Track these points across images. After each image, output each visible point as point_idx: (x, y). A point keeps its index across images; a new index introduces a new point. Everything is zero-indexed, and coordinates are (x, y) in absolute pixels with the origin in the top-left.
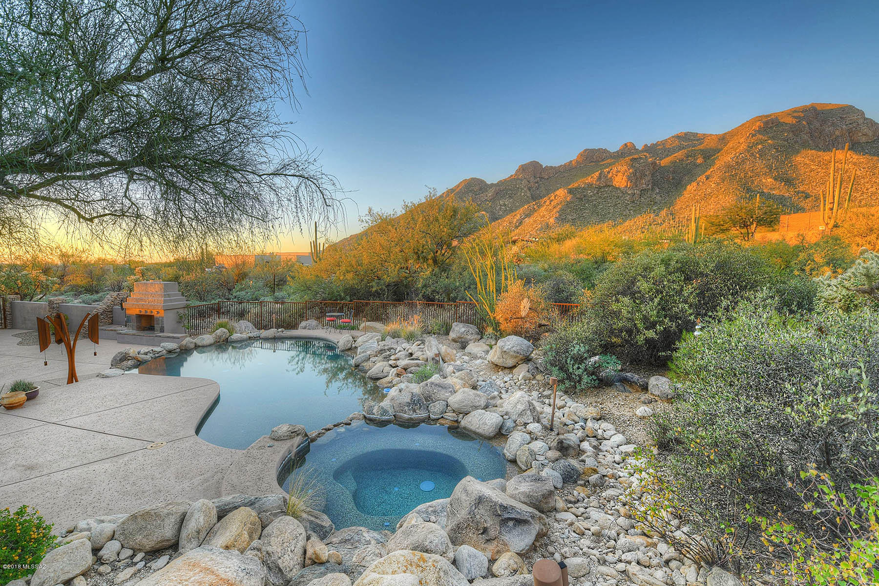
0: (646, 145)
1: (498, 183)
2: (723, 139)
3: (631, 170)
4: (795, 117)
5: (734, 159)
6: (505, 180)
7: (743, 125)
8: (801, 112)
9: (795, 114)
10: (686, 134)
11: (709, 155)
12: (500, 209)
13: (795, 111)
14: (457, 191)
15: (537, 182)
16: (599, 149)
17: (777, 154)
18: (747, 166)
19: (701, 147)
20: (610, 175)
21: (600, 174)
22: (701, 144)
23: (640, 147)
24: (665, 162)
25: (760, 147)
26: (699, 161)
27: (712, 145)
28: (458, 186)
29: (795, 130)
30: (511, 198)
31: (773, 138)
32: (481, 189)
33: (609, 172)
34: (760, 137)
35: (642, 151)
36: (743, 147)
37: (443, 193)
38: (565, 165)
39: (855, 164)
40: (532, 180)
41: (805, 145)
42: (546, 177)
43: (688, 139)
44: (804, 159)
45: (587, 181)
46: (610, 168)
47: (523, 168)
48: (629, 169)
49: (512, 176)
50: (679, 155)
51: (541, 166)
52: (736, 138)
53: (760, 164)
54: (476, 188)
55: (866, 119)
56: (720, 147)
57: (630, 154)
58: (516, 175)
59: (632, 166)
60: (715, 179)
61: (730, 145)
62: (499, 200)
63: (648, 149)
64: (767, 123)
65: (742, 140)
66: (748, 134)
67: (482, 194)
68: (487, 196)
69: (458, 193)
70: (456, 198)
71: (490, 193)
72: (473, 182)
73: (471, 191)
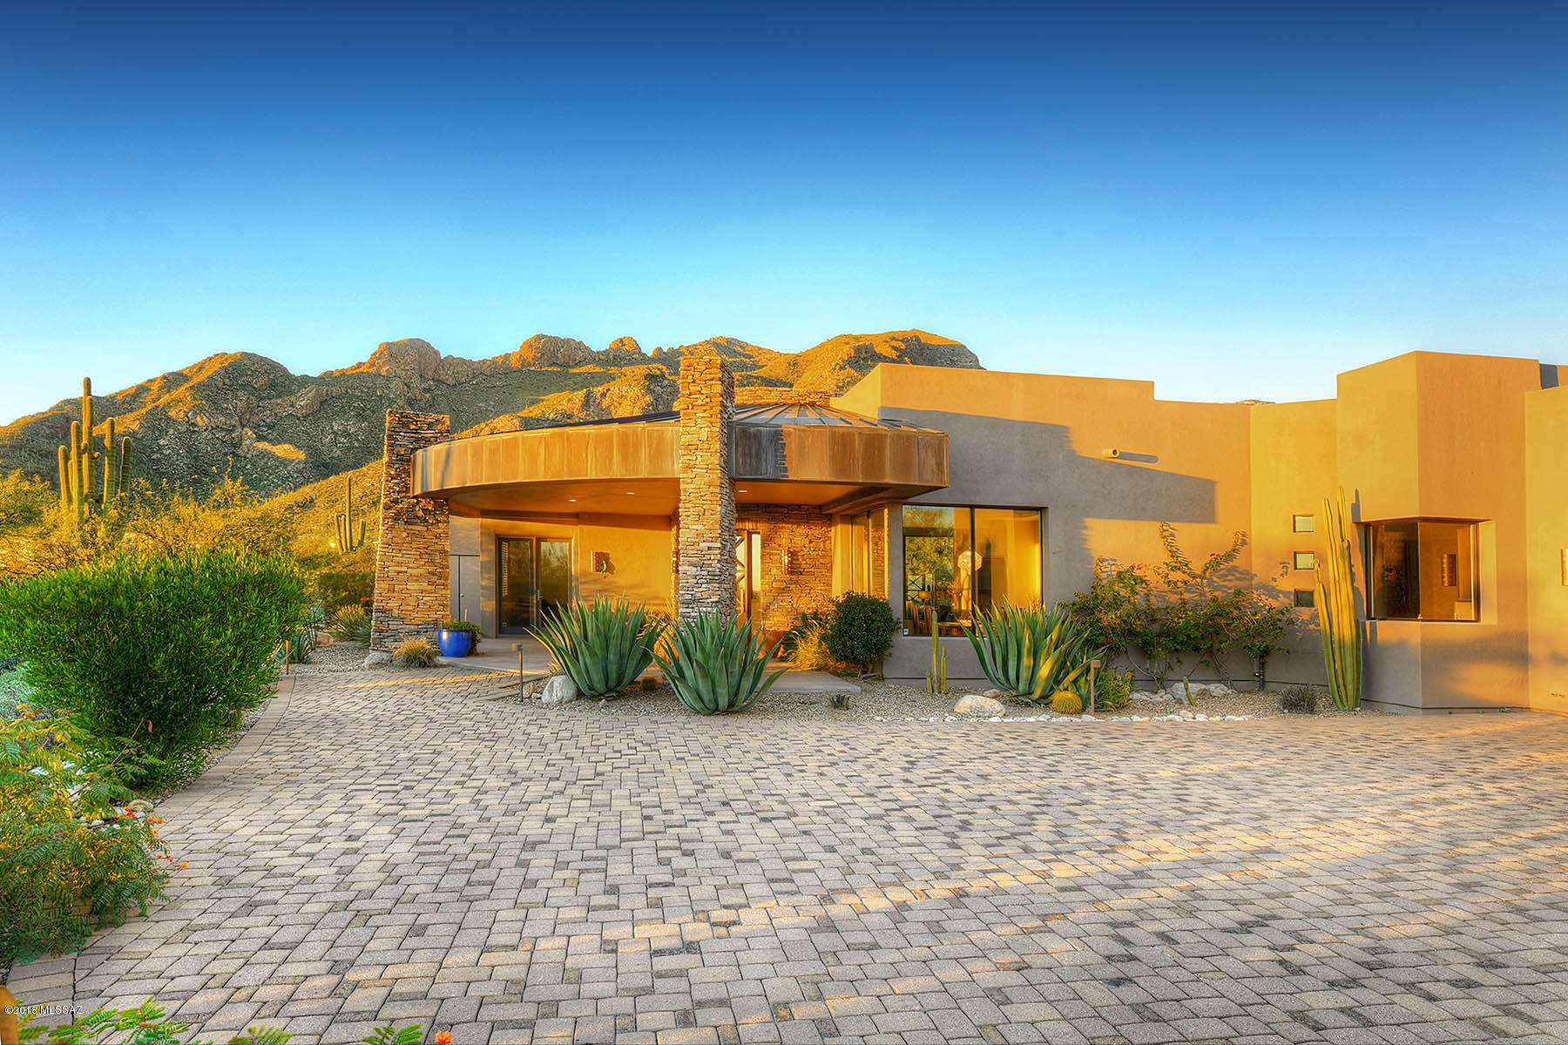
0: (660, 349)
1: (322, 378)
2: (796, 362)
3: (647, 398)
6: (343, 373)
7: (823, 345)
8: (902, 340)
9: (894, 343)
10: (730, 341)
12: (335, 443)
13: (893, 337)
14: (196, 380)
15: (428, 390)
16: (568, 341)
19: (760, 373)
20: (606, 403)
21: (588, 396)
22: (756, 365)
23: (648, 350)
27: (780, 371)
28: (200, 367)
30: (364, 419)
32: (272, 385)
33: (604, 395)
34: (851, 371)
35: (653, 360)
36: (828, 385)
37: (150, 381)
38: (494, 361)
40: (415, 381)
42: (451, 381)
43: (730, 349)
45: (559, 407)
46: (606, 386)
47: (391, 352)
48: (644, 396)
49: (359, 365)
51: (437, 353)
52: (814, 366)
54: (262, 380)
55: (980, 368)
56: (790, 378)
57: (635, 362)
58: (372, 365)
59: (650, 391)
61: (807, 375)
62: (330, 419)
63: (664, 357)
64: (858, 350)
65: (826, 373)
66: (834, 364)
67: (279, 401)
68: (292, 406)
69: (201, 387)
70: (195, 399)
71: (303, 401)
72: (249, 363)
73: (243, 387)
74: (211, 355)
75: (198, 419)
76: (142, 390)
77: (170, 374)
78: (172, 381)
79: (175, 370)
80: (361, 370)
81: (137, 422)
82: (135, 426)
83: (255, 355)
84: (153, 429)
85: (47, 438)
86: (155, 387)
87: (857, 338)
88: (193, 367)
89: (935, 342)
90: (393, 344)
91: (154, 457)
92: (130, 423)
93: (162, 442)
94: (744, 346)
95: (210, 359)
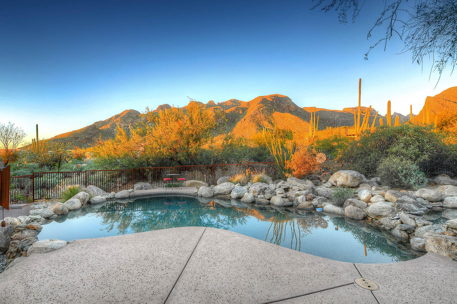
0: (219, 103)
2: (249, 104)
4: (271, 98)
5: (253, 113)
7: (255, 99)
8: (273, 97)
9: (271, 97)
10: (234, 100)
11: (244, 110)
13: (271, 96)
14: (122, 116)
17: (267, 112)
18: (258, 116)
19: (241, 106)
22: (240, 105)
23: (216, 103)
24: (227, 111)
25: (262, 109)
26: (241, 112)
27: (245, 106)
28: (122, 113)
29: (272, 103)
31: (265, 106)
32: (137, 116)
34: (261, 105)
35: (217, 105)
36: (256, 108)
37: (113, 117)
39: (291, 119)
41: (276, 110)
43: (234, 102)
44: (276, 115)
47: (162, 107)
48: (213, 113)
49: (155, 110)
50: (233, 109)
51: (171, 107)
52: (253, 104)
53: (262, 116)
54: (134, 116)
55: (292, 102)
56: (247, 107)
57: (213, 106)
58: (157, 110)
60: (247, 120)
61: (251, 107)
63: (220, 105)
64: (263, 99)
65: (255, 105)
66: (257, 103)
67: (138, 120)
68: (141, 121)
69: (123, 117)
70: (121, 120)
71: (143, 119)
72: (132, 112)
73: (131, 117)
74: (125, 110)
75: (122, 125)
76: (111, 119)
77: (117, 115)
78: (117, 116)
79: (117, 114)
80: (155, 112)
81: (109, 126)
82: (109, 127)
83: (133, 110)
84: (112, 127)
85: (91, 130)
86: (113, 118)
87: (263, 97)
88: (121, 113)
89: (281, 97)
90: (162, 105)
91: (113, 133)
92: (108, 126)
93: (114, 130)
94: (238, 101)
95: (125, 111)
